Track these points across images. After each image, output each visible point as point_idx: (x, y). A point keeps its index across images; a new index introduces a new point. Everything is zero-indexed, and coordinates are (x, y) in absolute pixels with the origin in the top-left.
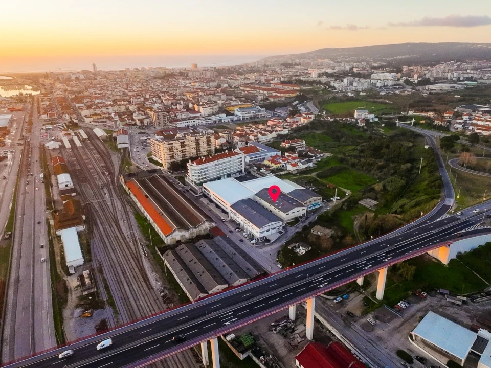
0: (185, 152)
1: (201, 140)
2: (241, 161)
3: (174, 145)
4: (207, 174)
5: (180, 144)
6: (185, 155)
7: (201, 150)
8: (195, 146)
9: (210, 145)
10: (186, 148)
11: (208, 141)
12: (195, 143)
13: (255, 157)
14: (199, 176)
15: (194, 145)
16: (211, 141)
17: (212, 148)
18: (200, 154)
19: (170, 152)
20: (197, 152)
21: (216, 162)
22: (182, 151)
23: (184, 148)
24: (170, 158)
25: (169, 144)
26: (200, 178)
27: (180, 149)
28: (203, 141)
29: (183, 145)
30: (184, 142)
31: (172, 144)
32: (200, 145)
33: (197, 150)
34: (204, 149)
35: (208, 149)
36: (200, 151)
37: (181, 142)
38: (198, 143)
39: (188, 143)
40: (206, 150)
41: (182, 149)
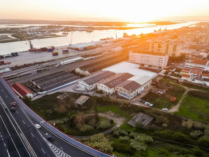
1: (170, 46)
3: (154, 45)
5: (158, 45)
7: (168, 52)
9: (175, 51)
10: (161, 49)
11: (175, 48)
16: (177, 49)
22: (158, 49)
25: (152, 44)
27: (157, 48)
29: (160, 46)
30: (161, 45)
31: (154, 44)
32: (169, 49)
35: (174, 53)
37: (159, 45)
40: (172, 53)
41: (159, 48)
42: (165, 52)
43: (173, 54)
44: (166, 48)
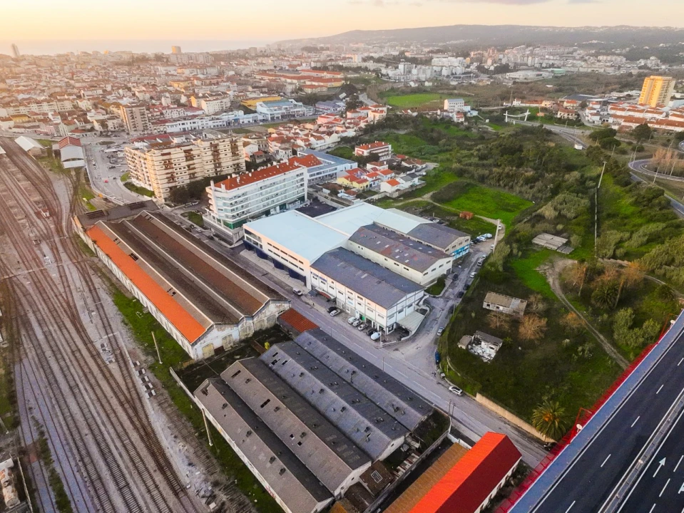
0: (194, 168)
1: (221, 147)
2: (302, 180)
3: (172, 156)
4: (247, 206)
5: (183, 154)
6: (194, 174)
7: (223, 165)
8: (211, 157)
9: (238, 155)
10: (195, 161)
11: (234, 149)
12: (210, 153)
13: (318, 174)
14: (233, 210)
15: (208, 156)
16: (239, 148)
17: (240, 161)
18: (221, 171)
19: (166, 169)
20: (216, 167)
21: (260, 183)
22: (189, 166)
23: (191, 162)
24: (166, 180)
25: (163, 155)
26: (235, 214)
27: (184, 164)
28: (224, 147)
29: (189, 156)
30: (191, 150)
31: (169, 154)
32: (221, 156)
33: (215, 164)
34: (227, 162)
35: (235, 162)
36: (220, 167)
37: (185, 151)
38: (216, 153)
39: (198, 152)
40: (231, 163)
42: (213, 166)
43: (234, 165)
44: (212, 154)
